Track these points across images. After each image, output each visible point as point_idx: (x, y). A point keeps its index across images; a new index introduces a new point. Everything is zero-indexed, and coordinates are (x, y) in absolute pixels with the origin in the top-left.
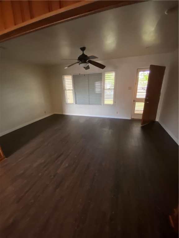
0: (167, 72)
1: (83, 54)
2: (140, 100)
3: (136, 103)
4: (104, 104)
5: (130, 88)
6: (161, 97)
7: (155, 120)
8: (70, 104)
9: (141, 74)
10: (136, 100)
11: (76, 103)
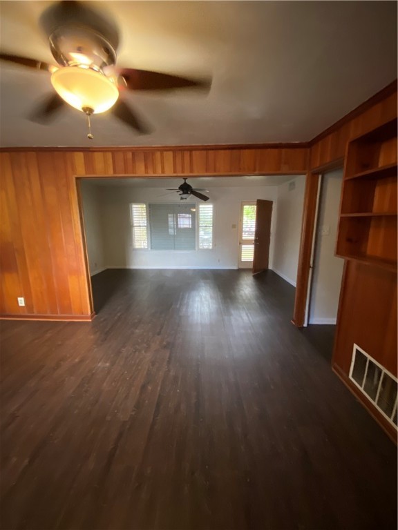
0: (275, 207)
1: (185, 183)
2: (247, 242)
3: (243, 246)
4: (199, 249)
5: (234, 226)
6: (271, 238)
7: (267, 267)
8: (141, 249)
9: (246, 208)
10: (242, 242)
11: (151, 248)
